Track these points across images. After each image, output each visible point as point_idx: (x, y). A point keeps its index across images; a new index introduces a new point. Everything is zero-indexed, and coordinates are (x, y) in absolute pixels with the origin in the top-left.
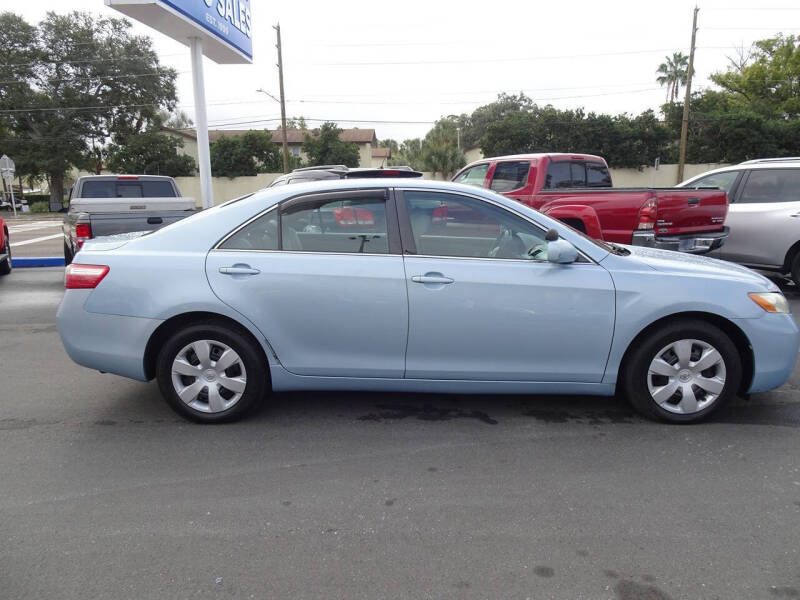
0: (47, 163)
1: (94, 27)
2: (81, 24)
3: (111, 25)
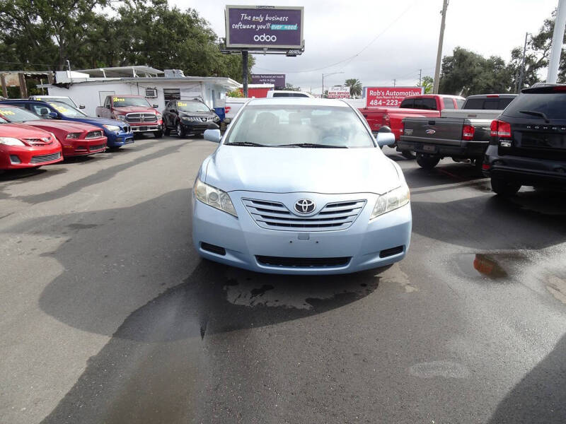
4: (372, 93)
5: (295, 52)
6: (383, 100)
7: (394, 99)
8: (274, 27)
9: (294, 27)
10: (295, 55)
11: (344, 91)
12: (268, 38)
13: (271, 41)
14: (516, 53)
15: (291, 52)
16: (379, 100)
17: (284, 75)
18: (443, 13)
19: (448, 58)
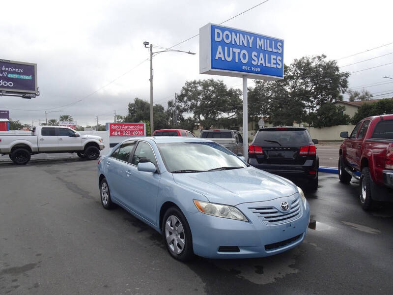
0: (285, 121)
1: (310, 61)
2: (305, 61)
3: (317, 59)
4: (113, 127)
5: (31, 95)
6: (121, 131)
7: (128, 131)
8: (10, 76)
9: (30, 78)
10: (30, 98)
11: (72, 125)
12: (5, 84)
13: (8, 85)
14: (170, 104)
15: (27, 95)
16: (118, 132)
17: (8, 111)
18: (151, 80)
19: (132, 104)
